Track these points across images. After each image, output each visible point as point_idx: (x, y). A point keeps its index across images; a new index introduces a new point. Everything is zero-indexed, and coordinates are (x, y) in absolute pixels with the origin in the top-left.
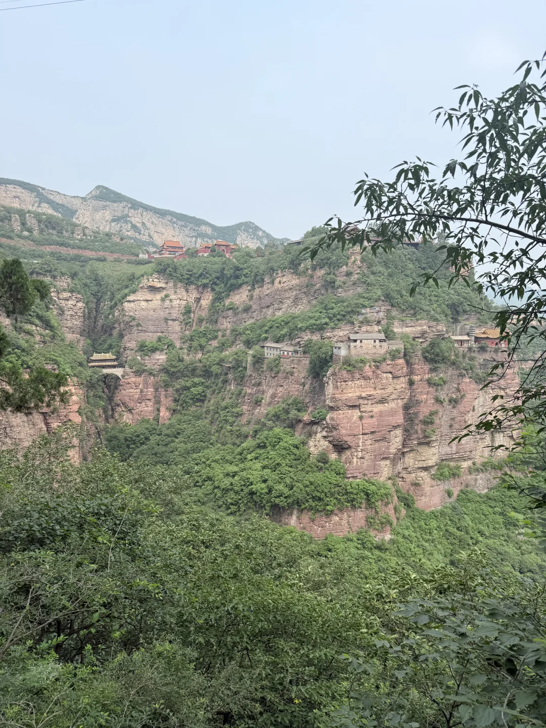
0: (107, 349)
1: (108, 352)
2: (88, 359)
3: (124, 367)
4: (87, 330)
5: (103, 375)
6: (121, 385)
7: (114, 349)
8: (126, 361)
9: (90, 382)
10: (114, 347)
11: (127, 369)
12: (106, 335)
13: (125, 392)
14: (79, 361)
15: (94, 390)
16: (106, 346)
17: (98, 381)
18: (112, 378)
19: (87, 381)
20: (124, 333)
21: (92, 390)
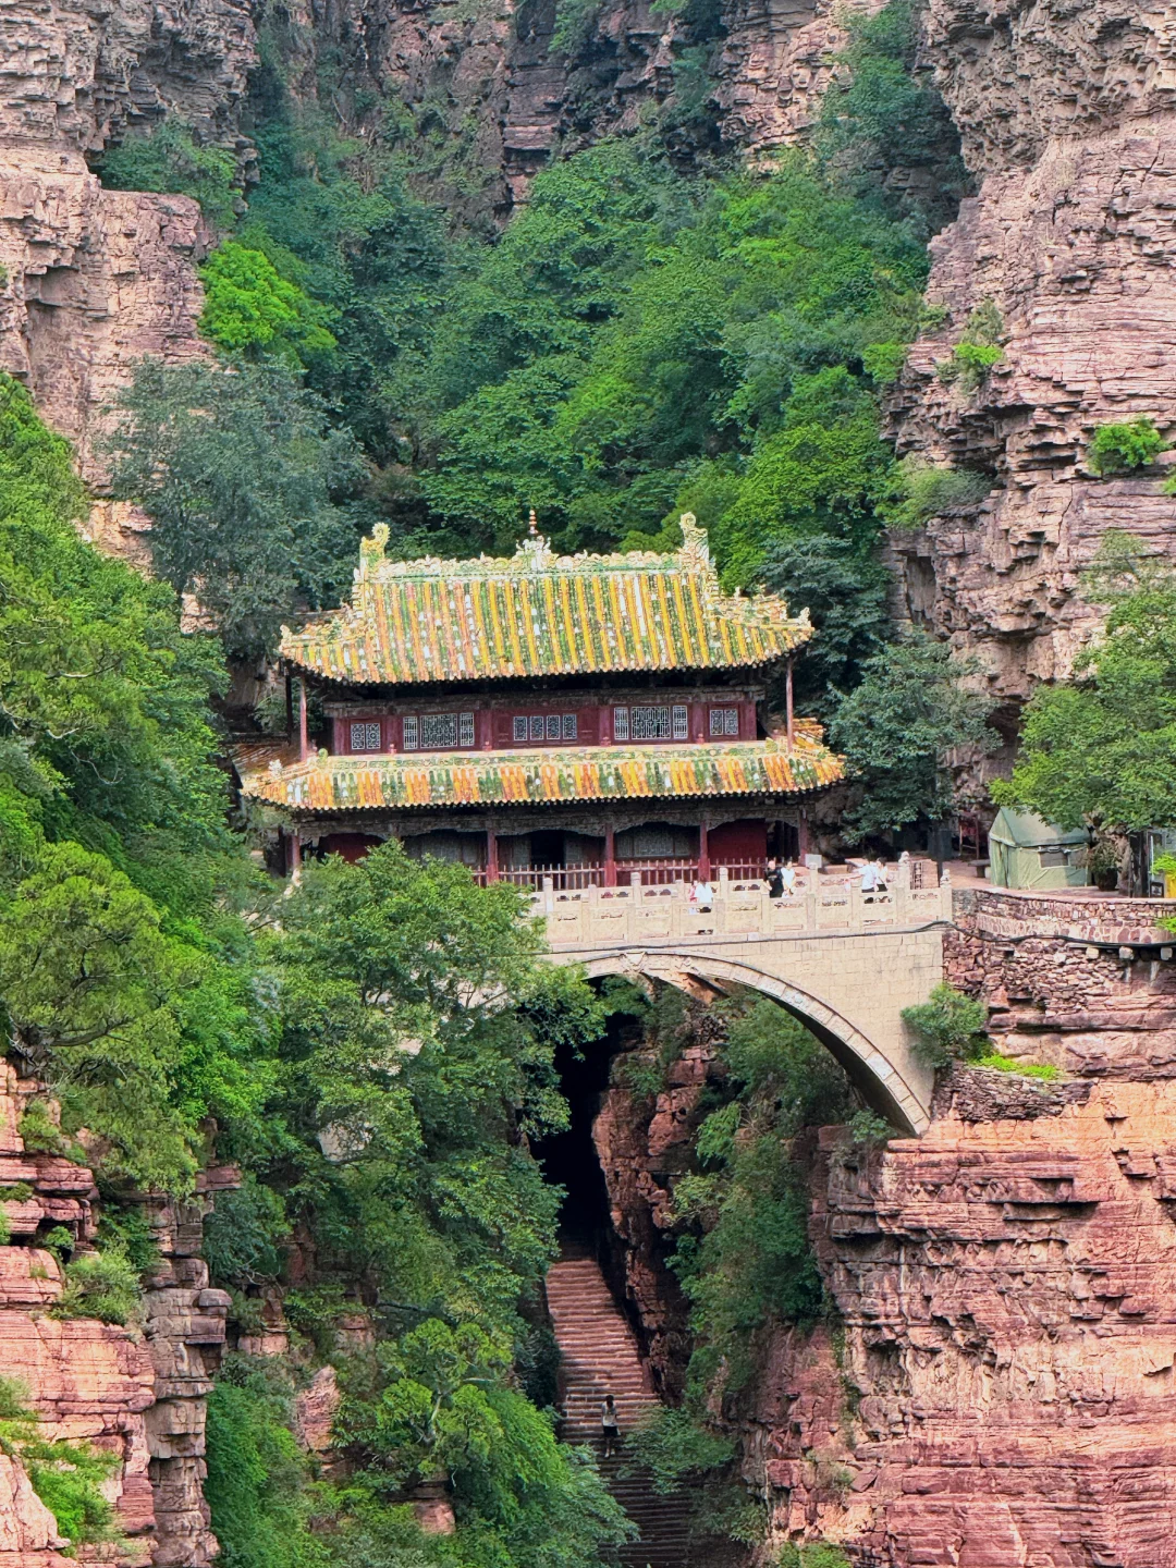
0: (616, 462)
1: (653, 526)
2: (247, 657)
3: (971, 847)
4: (236, 56)
5: (539, 1014)
6: (912, 1241)
7: (769, 458)
8: (1006, 721)
9: (280, 1172)
10: (766, 414)
11: (1039, 879)
12: (611, 153)
13: (971, 1388)
14: (57, 717)
15: (356, 1337)
16: (598, 392)
17: (440, 1141)
18: (721, 1088)
19: (222, 1139)
20: (969, 96)
21: (317, 1341)
